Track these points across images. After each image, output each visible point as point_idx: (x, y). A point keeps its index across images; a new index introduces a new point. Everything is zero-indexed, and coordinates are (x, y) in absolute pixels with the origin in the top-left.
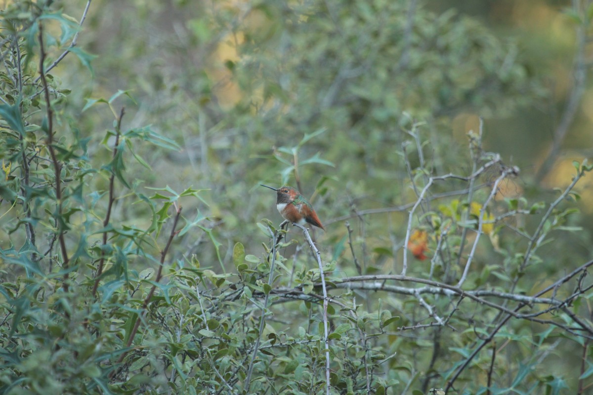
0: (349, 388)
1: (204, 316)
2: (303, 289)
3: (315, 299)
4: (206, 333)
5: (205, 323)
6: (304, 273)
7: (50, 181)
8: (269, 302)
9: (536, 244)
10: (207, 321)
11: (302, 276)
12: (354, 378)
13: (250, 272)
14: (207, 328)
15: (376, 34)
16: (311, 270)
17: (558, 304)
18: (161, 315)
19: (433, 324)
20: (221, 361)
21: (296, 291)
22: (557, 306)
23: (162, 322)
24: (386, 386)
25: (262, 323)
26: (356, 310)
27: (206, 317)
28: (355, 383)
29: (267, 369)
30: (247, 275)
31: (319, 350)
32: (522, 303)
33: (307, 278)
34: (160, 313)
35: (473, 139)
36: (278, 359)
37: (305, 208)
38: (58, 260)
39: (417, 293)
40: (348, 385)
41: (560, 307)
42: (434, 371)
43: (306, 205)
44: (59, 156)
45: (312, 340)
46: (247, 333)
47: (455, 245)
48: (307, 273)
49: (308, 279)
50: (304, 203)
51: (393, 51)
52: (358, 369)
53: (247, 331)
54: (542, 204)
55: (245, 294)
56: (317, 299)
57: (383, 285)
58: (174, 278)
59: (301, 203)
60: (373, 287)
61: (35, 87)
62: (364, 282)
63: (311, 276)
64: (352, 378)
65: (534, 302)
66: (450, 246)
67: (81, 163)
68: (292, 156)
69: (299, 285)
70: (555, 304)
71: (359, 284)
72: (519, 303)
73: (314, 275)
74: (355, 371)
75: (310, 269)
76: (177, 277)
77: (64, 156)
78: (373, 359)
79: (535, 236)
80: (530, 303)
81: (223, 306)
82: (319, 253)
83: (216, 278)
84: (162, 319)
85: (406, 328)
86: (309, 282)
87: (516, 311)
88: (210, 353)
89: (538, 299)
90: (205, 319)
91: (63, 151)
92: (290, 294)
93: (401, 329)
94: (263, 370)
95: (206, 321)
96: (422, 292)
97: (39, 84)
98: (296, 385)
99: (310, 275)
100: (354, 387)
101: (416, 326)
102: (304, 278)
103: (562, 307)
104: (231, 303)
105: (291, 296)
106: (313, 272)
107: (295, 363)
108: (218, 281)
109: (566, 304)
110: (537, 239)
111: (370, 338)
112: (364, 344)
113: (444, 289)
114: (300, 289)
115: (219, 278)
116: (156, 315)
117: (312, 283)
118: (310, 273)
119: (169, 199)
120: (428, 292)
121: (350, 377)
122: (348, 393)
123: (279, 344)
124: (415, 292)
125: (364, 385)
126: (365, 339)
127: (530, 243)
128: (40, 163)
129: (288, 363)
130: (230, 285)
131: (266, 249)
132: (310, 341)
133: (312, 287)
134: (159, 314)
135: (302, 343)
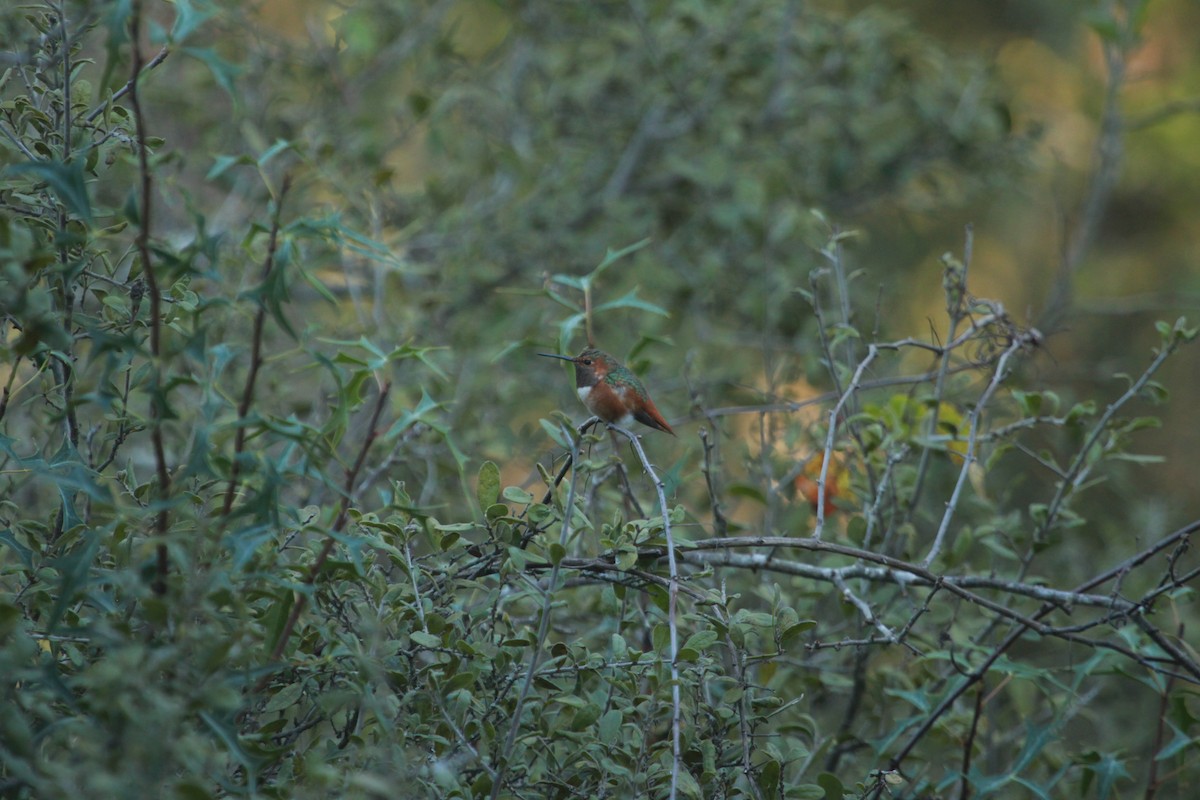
0: (707, 761)
1: (420, 606)
2: (617, 559)
3: (638, 581)
4: (424, 638)
5: (422, 619)
6: (619, 528)
7: (117, 321)
8: (559, 581)
9: (1072, 486)
10: (426, 616)
11: (615, 533)
12: (716, 743)
13: (511, 521)
14: (426, 629)
15: (721, 52)
16: (633, 523)
17: (1125, 608)
18: (339, 597)
19: (876, 639)
20: (456, 698)
21: (602, 563)
22: (1125, 611)
23: (339, 613)
24: (783, 761)
25: (544, 624)
26: (726, 605)
27: (425, 608)
28: (719, 754)
29: (536, 720)
30: (507, 528)
31: (661, 681)
32: (1049, 604)
33: (626, 537)
34: (336, 594)
35: (951, 270)
36: (560, 700)
37: (631, 394)
38: (127, 482)
39: (838, 578)
40: (705, 756)
41: (1130, 613)
42: (852, 738)
43: (635, 389)
44: (160, 270)
45: (639, 662)
46: (499, 645)
47: (906, 483)
48: (624, 528)
49: (627, 541)
50: (630, 384)
51: (751, 86)
52: (727, 724)
53: (501, 642)
54: (1090, 405)
55: (513, 562)
56: (642, 582)
57: (769, 559)
58: (357, 529)
59: (623, 385)
60: (750, 563)
61: (87, 131)
62: (732, 550)
63: (634, 534)
64: (713, 742)
65: (1075, 602)
66: (898, 485)
67: (178, 288)
68: (580, 292)
69: (608, 551)
70: (1119, 608)
71: (720, 556)
72: (1041, 603)
73: (639, 531)
74: (720, 728)
75: (629, 520)
76: (362, 526)
77: (171, 271)
78: (757, 706)
79: (1072, 469)
80: (1066, 605)
81: (455, 587)
82: (662, 487)
83: (440, 531)
84: (338, 605)
85: (821, 645)
86: (629, 546)
87: (1037, 618)
88: (436, 679)
89: (1084, 597)
90: (421, 611)
91: (171, 260)
92: (588, 569)
93: (813, 646)
94: (528, 722)
95: (423, 616)
96: (848, 576)
97: (96, 126)
98: (602, 751)
99: (631, 532)
100: (716, 762)
101: (842, 643)
102: (619, 537)
103: (1134, 613)
104: (468, 583)
105: (589, 573)
106: (637, 526)
107: (594, 709)
108: (445, 538)
109: (1141, 609)
110: (1074, 476)
111: (753, 663)
112: (740, 675)
113: (893, 571)
114: (611, 559)
115: (446, 531)
116: (327, 597)
117: (635, 548)
118: (631, 527)
119: (365, 365)
120: (859, 574)
121: (710, 741)
122: (705, 771)
123: (572, 667)
124: (833, 574)
125: (737, 757)
126: (744, 664)
127: (1060, 485)
128: (91, 287)
129: (578, 709)
130: (468, 546)
131: (544, 476)
132: (635, 664)
133: (634, 557)
134: (334, 595)
135: (618, 667)
